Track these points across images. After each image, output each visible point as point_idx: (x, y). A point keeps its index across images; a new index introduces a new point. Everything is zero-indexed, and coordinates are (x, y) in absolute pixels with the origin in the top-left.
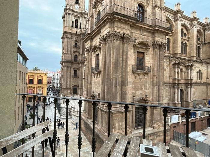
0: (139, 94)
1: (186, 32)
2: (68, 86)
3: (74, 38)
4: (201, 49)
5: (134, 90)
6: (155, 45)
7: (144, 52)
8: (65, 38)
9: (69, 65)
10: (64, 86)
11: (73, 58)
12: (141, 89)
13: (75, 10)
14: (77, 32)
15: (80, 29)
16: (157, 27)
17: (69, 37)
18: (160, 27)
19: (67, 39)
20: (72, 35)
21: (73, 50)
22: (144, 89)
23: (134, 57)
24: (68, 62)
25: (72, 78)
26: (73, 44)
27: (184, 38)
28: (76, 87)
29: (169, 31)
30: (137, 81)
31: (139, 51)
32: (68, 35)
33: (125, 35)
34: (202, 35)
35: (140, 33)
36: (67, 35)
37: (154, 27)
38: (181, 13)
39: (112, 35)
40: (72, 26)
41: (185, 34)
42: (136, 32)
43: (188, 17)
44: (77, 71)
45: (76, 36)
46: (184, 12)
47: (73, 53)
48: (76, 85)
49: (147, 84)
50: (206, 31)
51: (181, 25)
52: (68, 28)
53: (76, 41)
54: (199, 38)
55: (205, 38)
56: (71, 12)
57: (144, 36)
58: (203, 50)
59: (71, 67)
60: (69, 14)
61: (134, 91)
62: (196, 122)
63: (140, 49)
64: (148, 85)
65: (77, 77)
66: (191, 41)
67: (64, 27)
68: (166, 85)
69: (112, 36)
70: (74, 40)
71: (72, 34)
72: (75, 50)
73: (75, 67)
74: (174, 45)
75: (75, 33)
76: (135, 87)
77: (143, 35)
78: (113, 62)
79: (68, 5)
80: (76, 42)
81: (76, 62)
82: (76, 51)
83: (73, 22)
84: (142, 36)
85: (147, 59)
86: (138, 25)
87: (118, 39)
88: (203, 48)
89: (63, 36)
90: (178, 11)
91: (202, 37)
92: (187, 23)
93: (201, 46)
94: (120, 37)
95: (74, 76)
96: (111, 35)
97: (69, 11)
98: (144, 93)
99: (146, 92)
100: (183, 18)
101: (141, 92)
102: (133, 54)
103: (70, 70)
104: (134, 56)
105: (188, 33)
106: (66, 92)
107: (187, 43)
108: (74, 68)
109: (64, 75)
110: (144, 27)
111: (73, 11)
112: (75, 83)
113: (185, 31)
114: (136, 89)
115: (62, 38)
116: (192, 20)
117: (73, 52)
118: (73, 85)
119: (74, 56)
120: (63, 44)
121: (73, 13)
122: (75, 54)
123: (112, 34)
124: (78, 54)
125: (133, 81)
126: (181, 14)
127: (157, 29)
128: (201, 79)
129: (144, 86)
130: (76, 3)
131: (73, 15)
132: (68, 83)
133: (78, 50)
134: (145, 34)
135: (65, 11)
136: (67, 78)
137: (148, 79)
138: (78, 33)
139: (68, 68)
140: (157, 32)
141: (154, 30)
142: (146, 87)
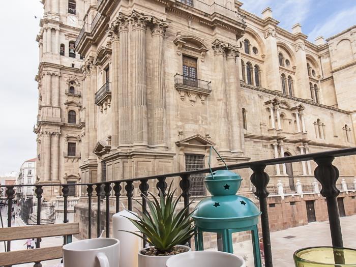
0: (190, 130)
1: (289, 58)
2: (54, 178)
3: (67, 76)
4: (321, 90)
5: (181, 121)
6: (218, 46)
7: (197, 56)
8: (44, 75)
9: (57, 130)
10: (43, 177)
11: (66, 117)
12: (196, 122)
13: (68, 24)
14: (73, 65)
15: (82, 60)
16: (217, 17)
17: (53, 74)
18: (222, 17)
19: (49, 77)
20: (60, 69)
21: (65, 99)
22: (200, 122)
23: (177, 62)
24: (51, 125)
25: (63, 160)
26: (65, 88)
27: (286, 67)
28: (74, 180)
29: (240, 26)
30: (186, 106)
31: (186, 53)
32: (52, 70)
33: (154, 20)
34: (318, 65)
35: (187, 25)
36: (48, 68)
37: (212, 17)
38: (275, 24)
39: (129, 18)
40: (62, 54)
41: (287, 61)
42: (178, 21)
43: (288, 33)
44: (75, 143)
45: (71, 73)
46: (279, 22)
47: (64, 107)
48: (74, 174)
49: (206, 114)
50: (321, 58)
51: (277, 46)
52: (50, 55)
53: (72, 82)
54: (313, 71)
55: (323, 70)
56: (57, 27)
57: (194, 31)
58: (323, 91)
59: (60, 136)
60: (53, 30)
61: (180, 124)
62: (315, 200)
63: (189, 51)
64: (210, 116)
65: (75, 158)
66: (299, 73)
67: (42, 54)
68: (255, 140)
69: (128, 21)
70: (66, 79)
71: (62, 68)
72: (70, 99)
73: (70, 135)
74: (269, 77)
75: (70, 66)
76: (182, 115)
77: (194, 29)
78: (132, 65)
79: (49, 15)
80: (72, 84)
81: (73, 125)
82: (72, 102)
83: (62, 46)
84: (191, 29)
85: (204, 70)
86: (180, 8)
87: (142, 25)
88: (322, 88)
89: (40, 72)
90: (269, 21)
91: (318, 69)
92: (288, 43)
93: (319, 85)
94: (145, 21)
95: (68, 155)
96: (126, 19)
97: (52, 24)
98: (201, 131)
99: (205, 129)
100: (280, 34)
101: (196, 127)
102: (174, 56)
103: (59, 142)
104: (176, 60)
105: (292, 60)
106: (49, 191)
107: (292, 76)
108: (68, 138)
109: (44, 153)
110: (194, 13)
111: (61, 25)
112: (70, 170)
113: (286, 56)
114: (184, 119)
115: (39, 78)
116: (295, 38)
117: (65, 104)
118: (66, 174)
119: (67, 112)
120: (40, 91)
121: (62, 28)
122: (71, 108)
123: (129, 16)
124: (76, 109)
125: (178, 105)
126: (275, 26)
127: (218, 19)
128: (323, 136)
129: (202, 116)
130: (69, 12)
131: (63, 34)
132: (54, 171)
133: (76, 100)
134: (196, 27)
135: (41, 25)
136: (51, 158)
137: (209, 106)
138: (75, 67)
139: (53, 136)
140: (220, 26)
141: (212, 23)
142: (206, 119)
